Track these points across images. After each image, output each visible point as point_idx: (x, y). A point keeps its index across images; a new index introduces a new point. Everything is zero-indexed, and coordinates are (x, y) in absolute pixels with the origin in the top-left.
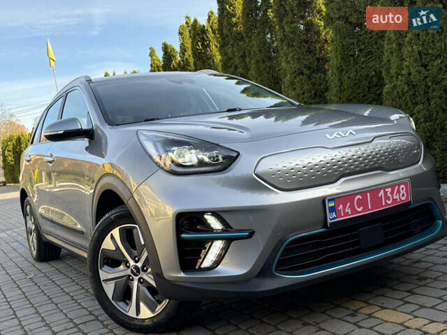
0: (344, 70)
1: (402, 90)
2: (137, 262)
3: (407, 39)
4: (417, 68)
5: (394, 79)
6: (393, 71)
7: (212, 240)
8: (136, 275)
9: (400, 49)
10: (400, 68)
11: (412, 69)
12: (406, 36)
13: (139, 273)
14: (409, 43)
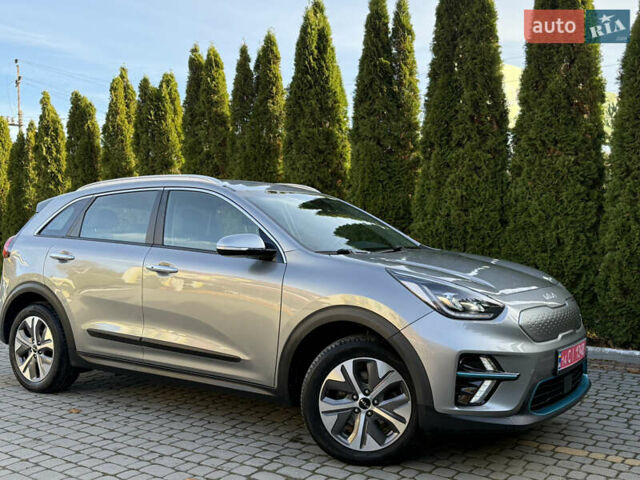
0: (370, 194)
1: (437, 230)
2: (367, 395)
3: (449, 180)
4: (458, 212)
5: (429, 216)
6: (429, 209)
7: (483, 379)
8: (366, 408)
9: (439, 188)
10: (437, 207)
11: (452, 211)
12: (447, 177)
13: (369, 405)
14: (452, 184)
